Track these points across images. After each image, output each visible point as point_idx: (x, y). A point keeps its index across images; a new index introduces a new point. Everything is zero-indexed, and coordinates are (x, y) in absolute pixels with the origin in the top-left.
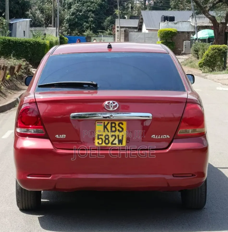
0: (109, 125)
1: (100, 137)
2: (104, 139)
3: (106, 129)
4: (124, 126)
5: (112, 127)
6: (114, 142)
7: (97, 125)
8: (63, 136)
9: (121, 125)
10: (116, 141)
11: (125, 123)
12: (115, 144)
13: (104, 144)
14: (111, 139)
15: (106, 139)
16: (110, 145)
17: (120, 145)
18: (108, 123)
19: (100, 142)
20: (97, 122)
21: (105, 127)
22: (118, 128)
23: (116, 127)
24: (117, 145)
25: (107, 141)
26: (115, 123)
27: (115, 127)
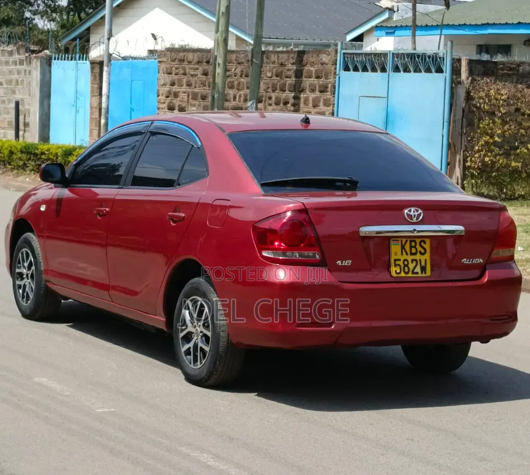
0: (408, 244)
1: (397, 262)
2: (402, 266)
3: (403, 250)
4: (427, 246)
5: (411, 247)
6: (415, 271)
7: (393, 244)
8: (347, 263)
9: (423, 244)
10: (418, 269)
11: (428, 241)
12: (417, 273)
13: (403, 274)
14: (411, 266)
15: (405, 266)
16: (410, 275)
17: (424, 275)
18: (406, 241)
19: (398, 271)
20: (393, 240)
21: (403, 248)
22: (419, 248)
23: (417, 247)
24: (420, 275)
25: (406, 270)
26: (415, 242)
27: (415, 247)
